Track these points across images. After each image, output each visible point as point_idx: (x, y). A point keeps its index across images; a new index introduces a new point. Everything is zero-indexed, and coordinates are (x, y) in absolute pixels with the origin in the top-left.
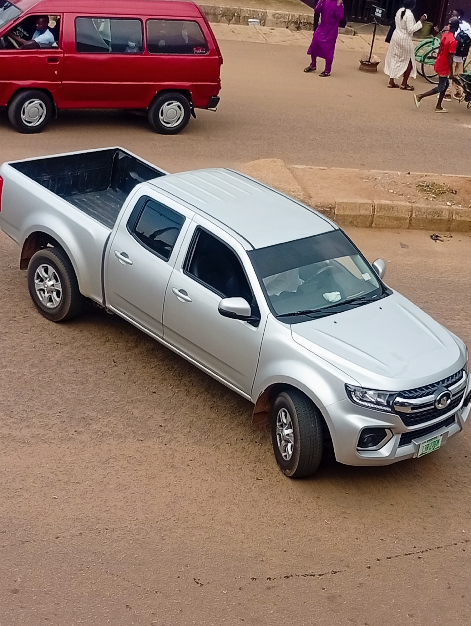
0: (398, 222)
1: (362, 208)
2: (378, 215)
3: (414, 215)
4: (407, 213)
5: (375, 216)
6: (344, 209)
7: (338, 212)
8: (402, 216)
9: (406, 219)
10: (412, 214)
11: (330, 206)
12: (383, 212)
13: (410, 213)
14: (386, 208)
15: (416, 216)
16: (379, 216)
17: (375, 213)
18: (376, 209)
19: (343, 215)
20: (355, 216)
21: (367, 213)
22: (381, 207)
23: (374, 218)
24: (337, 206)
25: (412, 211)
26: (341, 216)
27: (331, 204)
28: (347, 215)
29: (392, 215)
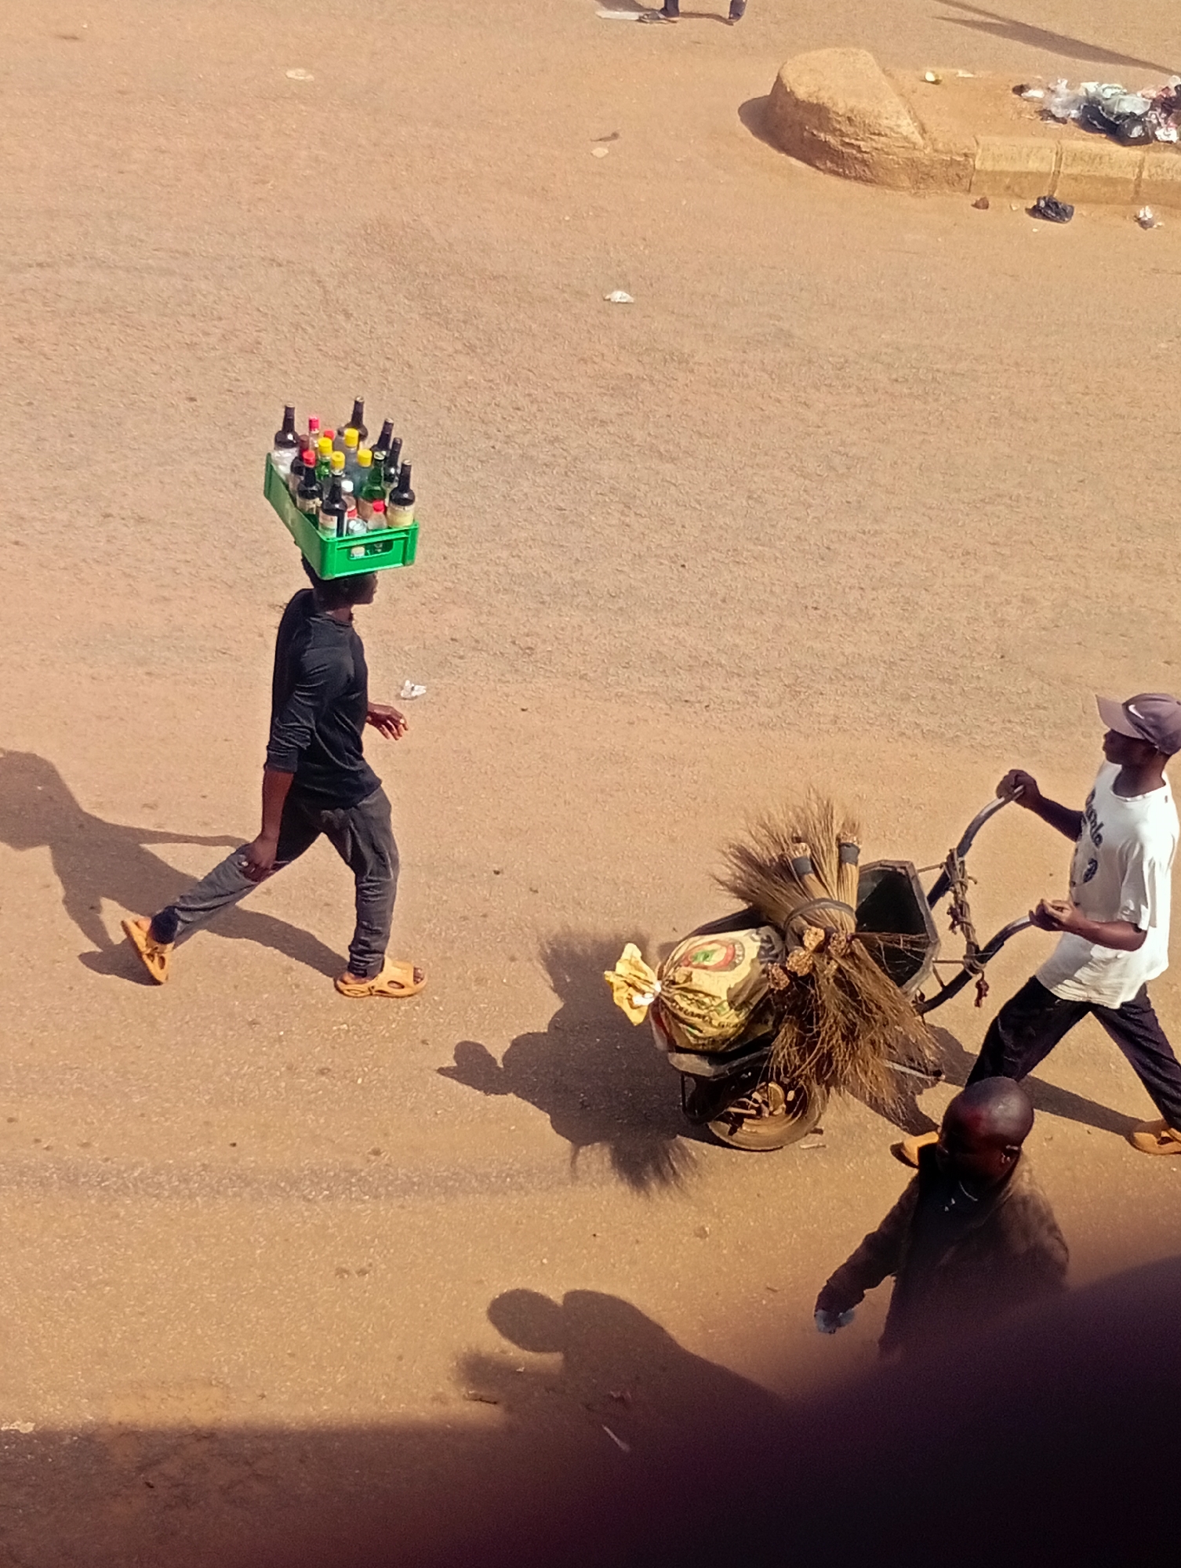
0: (1112, 189)
1: (1032, 157)
2: (1069, 171)
3: (1145, 175)
4: (1130, 169)
5: (1061, 175)
6: (994, 159)
7: (982, 164)
8: (1120, 175)
9: (1128, 181)
10: (1141, 172)
11: (966, 151)
12: (1080, 168)
13: (1137, 170)
14: (1086, 158)
15: (1150, 176)
16: (1068, 175)
17: (1062, 170)
18: (1064, 159)
19: (992, 172)
20: (1019, 176)
21: (1044, 168)
22: (1076, 157)
23: (1059, 180)
24: (980, 151)
25: (1141, 167)
26: (987, 173)
27: (966, 147)
28: (1001, 173)
29: (1097, 174)
